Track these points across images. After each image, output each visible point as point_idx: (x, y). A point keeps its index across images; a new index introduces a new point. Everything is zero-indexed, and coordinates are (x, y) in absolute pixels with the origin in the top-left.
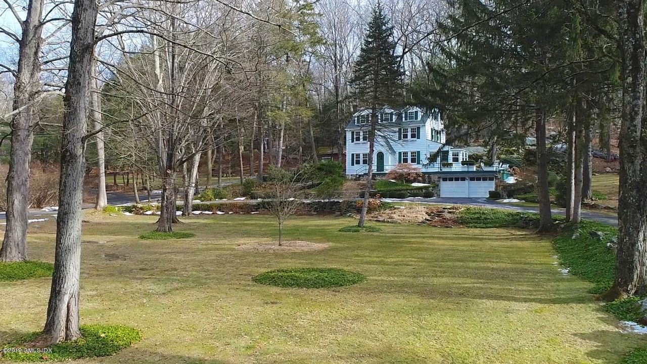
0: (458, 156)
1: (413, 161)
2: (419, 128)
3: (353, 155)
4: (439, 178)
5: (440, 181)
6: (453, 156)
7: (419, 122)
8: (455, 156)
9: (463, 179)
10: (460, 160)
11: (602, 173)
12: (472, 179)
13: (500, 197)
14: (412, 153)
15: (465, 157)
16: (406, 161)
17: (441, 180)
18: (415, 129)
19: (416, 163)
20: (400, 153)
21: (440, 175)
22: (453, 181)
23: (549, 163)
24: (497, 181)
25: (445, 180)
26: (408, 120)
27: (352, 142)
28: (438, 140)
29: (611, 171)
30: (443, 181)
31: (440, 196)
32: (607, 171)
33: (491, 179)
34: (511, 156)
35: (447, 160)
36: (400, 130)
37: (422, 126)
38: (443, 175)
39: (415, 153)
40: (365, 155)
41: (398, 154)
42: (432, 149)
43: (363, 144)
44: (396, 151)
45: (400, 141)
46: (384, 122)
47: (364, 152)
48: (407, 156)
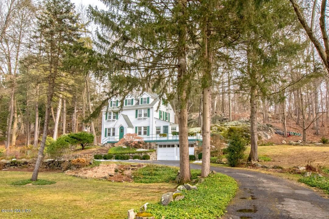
0: (175, 129)
1: (145, 133)
2: (149, 109)
3: (106, 129)
4: (157, 145)
5: (157, 147)
6: (172, 130)
7: (150, 105)
9: (173, 146)
11: (278, 144)
13: (195, 159)
14: (144, 127)
16: (140, 133)
18: (147, 110)
19: (147, 135)
20: (136, 128)
21: (157, 143)
22: (166, 147)
23: (243, 137)
24: (196, 147)
25: (161, 146)
26: (143, 104)
27: (106, 120)
28: (167, 119)
29: (285, 143)
31: (157, 159)
32: (283, 143)
34: (220, 132)
36: (137, 111)
37: (151, 108)
38: (159, 143)
39: (146, 128)
40: (114, 129)
41: (135, 128)
42: (158, 125)
43: (113, 121)
44: (133, 126)
45: (136, 119)
46: (127, 106)
47: (113, 127)
48: (141, 130)
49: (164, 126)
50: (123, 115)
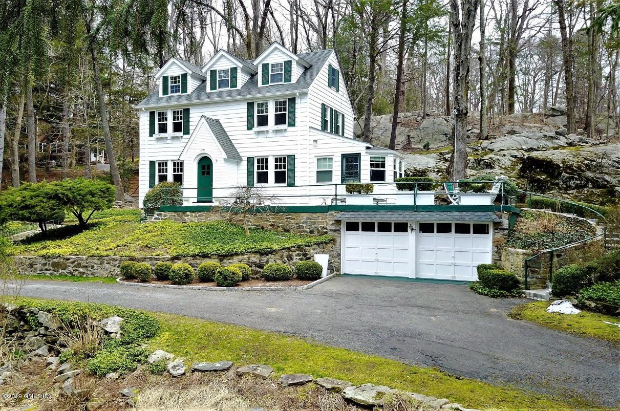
0: (383, 166)
1: (280, 178)
2: (292, 101)
3: (152, 164)
4: (338, 222)
5: (339, 230)
6: (372, 165)
7: (295, 86)
8: (377, 166)
9: (402, 228)
10: (389, 176)
12: (426, 228)
14: (277, 160)
15: (398, 170)
16: (263, 178)
17: (343, 227)
18: (285, 102)
19: (286, 184)
20: (250, 160)
21: (338, 215)
22: (373, 230)
24: (499, 236)
25: (352, 227)
26: (270, 83)
27: (151, 135)
30: (348, 229)
31: (338, 270)
33: (481, 229)
35: (357, 175)
36: (250, 105)
37: (300, 94)
38: (348, 215)
39: (284, 161)
40: (178, 166)
41: (246, 163)
42: (323, 152)
43: (173, 138)
44: (241, 154)
45: (250, 132)
46: (218, 90)
47: (176, 158)
48: (267, 167)
49: (343, 156)
50: (207, 119)
